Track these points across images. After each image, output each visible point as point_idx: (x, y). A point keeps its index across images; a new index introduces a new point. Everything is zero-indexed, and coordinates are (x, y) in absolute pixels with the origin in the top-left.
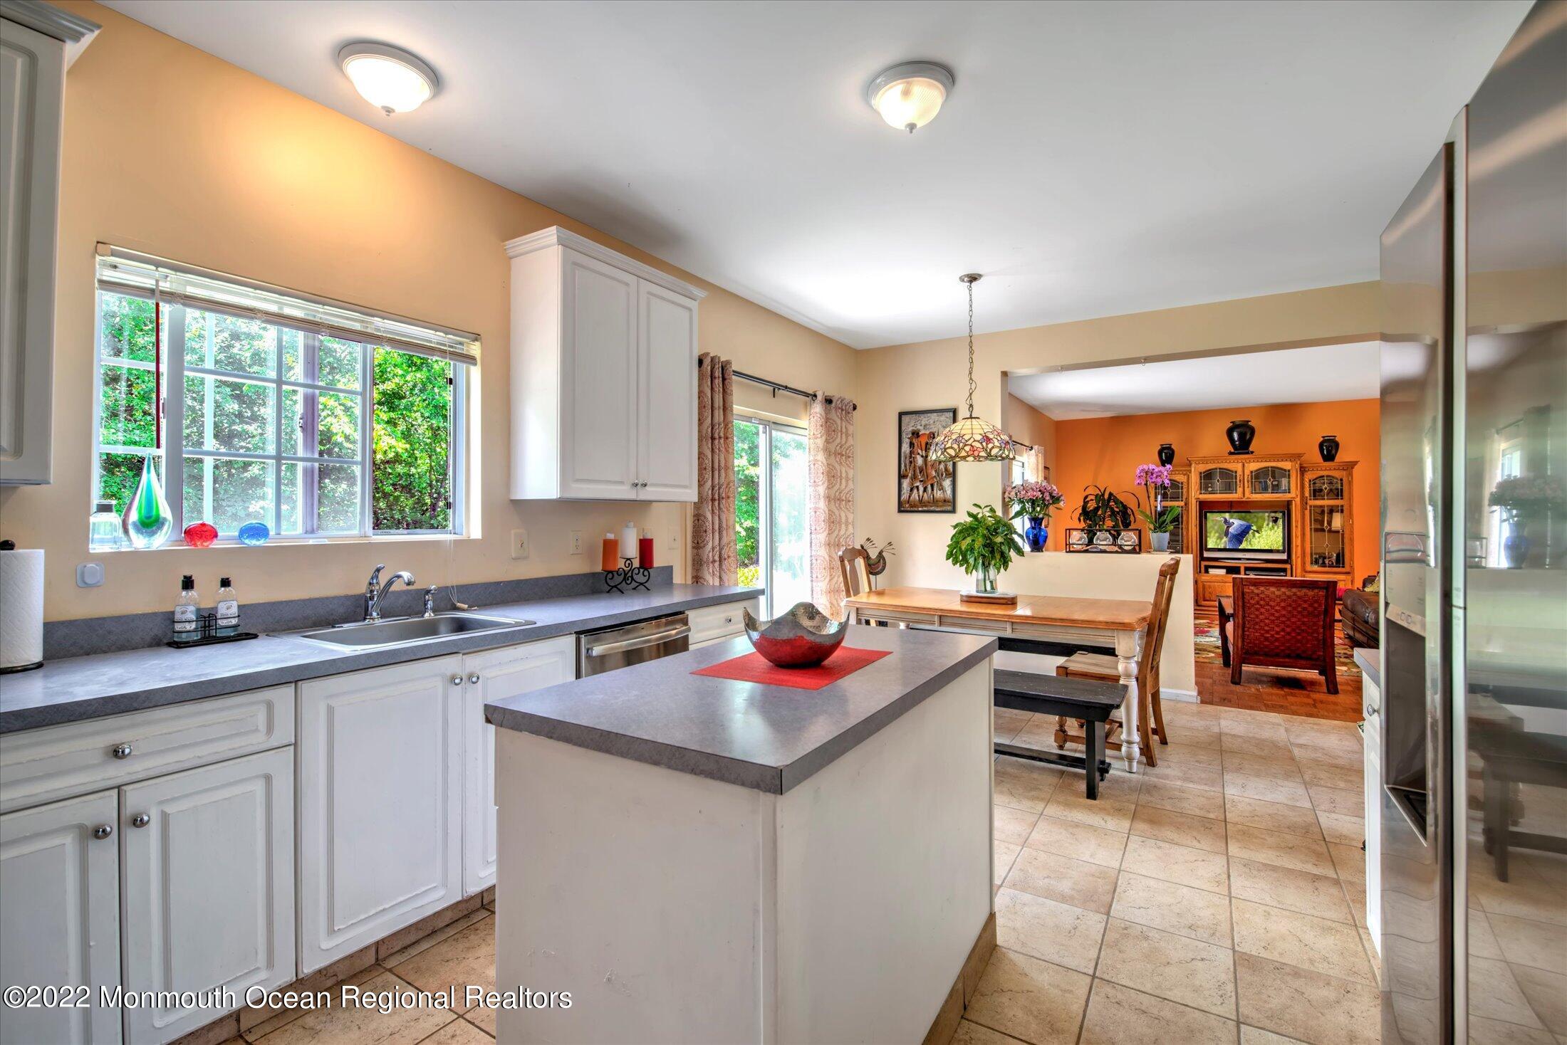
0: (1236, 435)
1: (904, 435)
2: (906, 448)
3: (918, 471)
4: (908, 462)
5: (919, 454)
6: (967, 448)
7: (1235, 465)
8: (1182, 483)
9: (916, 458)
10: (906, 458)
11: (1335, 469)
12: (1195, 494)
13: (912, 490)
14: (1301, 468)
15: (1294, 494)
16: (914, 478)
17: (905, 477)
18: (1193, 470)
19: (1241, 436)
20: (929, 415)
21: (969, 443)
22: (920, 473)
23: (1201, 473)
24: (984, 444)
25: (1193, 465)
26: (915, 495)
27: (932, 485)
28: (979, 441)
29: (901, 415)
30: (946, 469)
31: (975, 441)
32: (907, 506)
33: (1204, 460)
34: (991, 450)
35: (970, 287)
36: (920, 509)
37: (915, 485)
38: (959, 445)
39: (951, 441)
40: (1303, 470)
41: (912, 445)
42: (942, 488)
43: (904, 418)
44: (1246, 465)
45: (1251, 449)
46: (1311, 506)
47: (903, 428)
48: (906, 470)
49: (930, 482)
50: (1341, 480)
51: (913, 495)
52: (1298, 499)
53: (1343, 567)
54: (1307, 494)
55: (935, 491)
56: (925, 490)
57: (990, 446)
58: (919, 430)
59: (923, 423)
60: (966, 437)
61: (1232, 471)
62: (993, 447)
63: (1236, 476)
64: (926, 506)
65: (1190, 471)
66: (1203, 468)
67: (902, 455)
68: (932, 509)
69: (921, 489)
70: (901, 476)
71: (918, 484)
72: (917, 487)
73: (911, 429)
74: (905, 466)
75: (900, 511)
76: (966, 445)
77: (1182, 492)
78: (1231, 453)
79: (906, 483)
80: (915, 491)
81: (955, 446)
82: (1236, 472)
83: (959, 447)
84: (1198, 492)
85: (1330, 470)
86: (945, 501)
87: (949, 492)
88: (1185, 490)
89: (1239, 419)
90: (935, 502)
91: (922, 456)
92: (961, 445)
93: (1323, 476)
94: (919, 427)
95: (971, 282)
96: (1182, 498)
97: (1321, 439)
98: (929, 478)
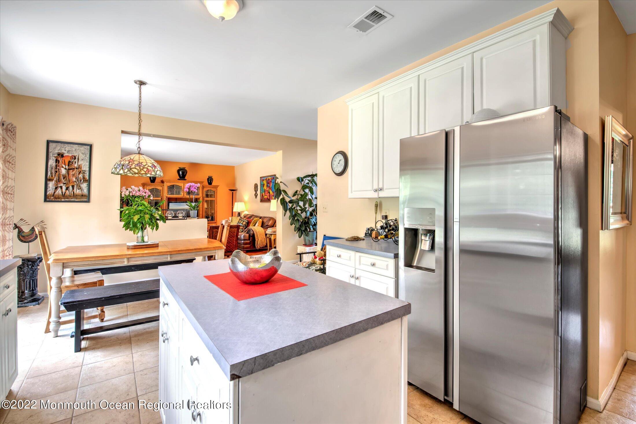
0: (181, 172)
1: (51, 155)
2: (52, 162)
3: (62, 177)
4: (53, 171)
5: (63, 167)
6: (145, 170)
7: (180, 184)
8: (160, 190)
9: (61, 169)
10: (52, 169)
11: (212, 188)
12: (166, 194)
13: (56, 188)
14: (203, 186)
15: (200, 196)
16: (59, 181)
17: (51, 180)
18: (165, 185)
19: (183, 173)
20: (71, 145)
21: (146, 167)
22: (64, 178)
23: (168, 186)
24: (153, 168)
25: (165, 183)
26: (59, 191)
27: (73, 187)
28: (151, 167)
29: (48, 142)
30: (84, 178)
31: (149, 166)
32: (52, 198)
33: (169, 181)
34: (157, 172)
35: (140, 87)
36: (63, 200)
37: (59, 185)
38: (140, 167)
39: (134, 165)
40: (203, 187)
41: (57, 161)
42: (80, 188)
43: (51, 144)
44: (185, 184)
45: (186, 178)
46: (205, 200)
47: (50, 150)
48: (52, 176)
49: (71, 184)
50: (214, 191)
51: (58, 191)
52: (202, 198)
53: (214, 221)
54: (204, 196)
55: (75, 190)
56: (67, 189)
57: (156, 170)
58: (64, 153)
59: (67, 149)
60: (144, 164)
61: (180, 186)
62: (157, 171)
63: (181, 188)
64: (67, 198)
65: (164, 186)
66: (169, 184)
67: (49, 166)
68: (73, 200)
69: (64, 188)
70: (47, 180)
71: (62, 185)
72: (61, 187)
73: (57, 151)
74: (51, 173)
75: (45, 201)
76: (144, 168)
77: (160, 194)
78: (179, 179)
79: (51, 185)
80: (59, 189)
81: (138, 168)
82: (181, 187)
83: (140, 168)
84: (167, 194)
85: (211, 188)
86: (82, 195)
87: (85, 191)
88: (161, 193)
89: (182, 166)
90: (75, 196)
91: (66, 169)
92: (141, 167)
93: (209, 190)
94: (63, 151)
95: (141, 85)
96: (160, 196)
97: (208, 177)
98: (70, 182)
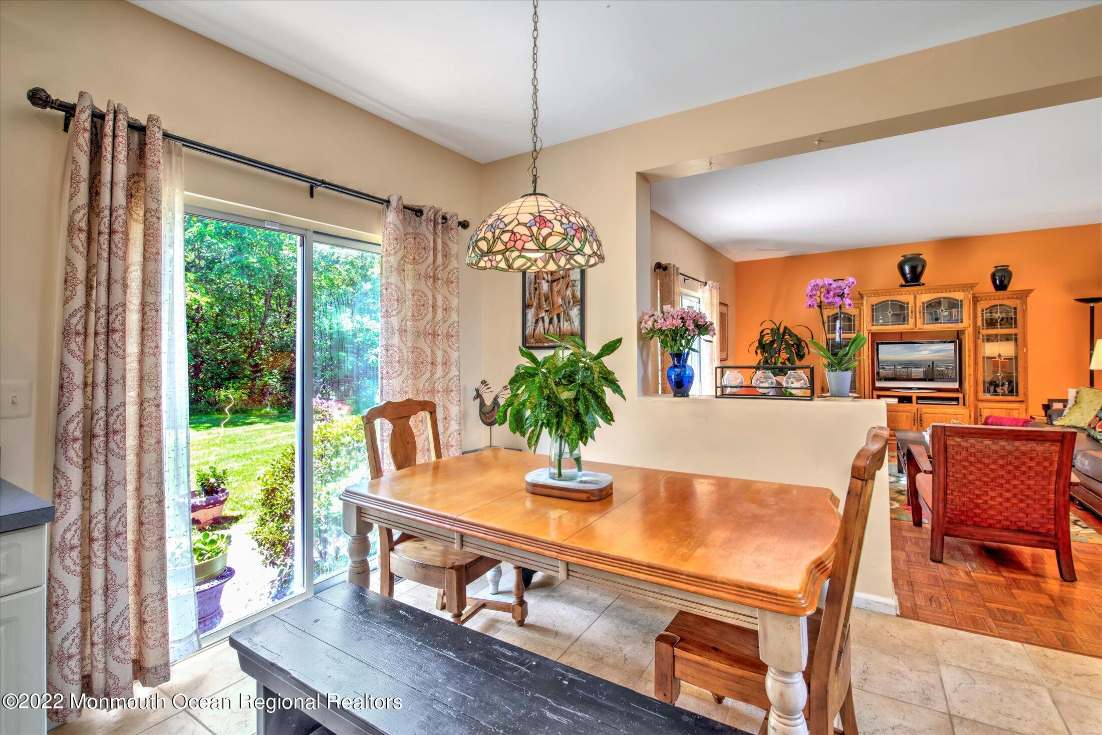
0: (908, 268)
3: (544, 300)
4: (532, 289)
5: (544, 278)
7: (907, 296)
8: (854, 316)
9: (541, 283)
11: (1008, 298)
12: (866, 327)
13: (537, 322)
14: (974, 297)
15: (966, 323)
16: (540, 307)
18: (865, 303)
19: (913, 269)
22: (546, 301)
23: (873, 306)
25: (865, 298)
26: (540, 328)
27: (558, 316)
30: (574, 296)
33: (876, 293)
36: (546, 345)
37: (540, 316)
40: (976, 300)
42: (567, 319)
44: (918, 296)
45: (921, 281)
46: (983, 336)
48: (531, 299)
49: (556, 312)
50: (1015, 309)
51: (538, 327)
52: (971, 329)
53: (1017, 395)
54: (979, 323)
55: (562, 323)
56: (551, 321)
61: (904, 303)
63: (908, 307)
64: (551, 341)
65: (862, 305)
66: (875, 300)
67: (527, 280)
69: (547, 320)
70: (525, 307)
71: (543, 314)
72: (543, 318)
74: (530, 294)
77: (854, 325)
78: (902, 286)
80: (540, 323)
82: (908, 304)
84: (870, 324)
85: (1004, 299)
87: (576, 323)
88: (857, 323)
89: (910, 253)
91: (548, 282)
93: (997, 306)
96: (854, 330)
97: (994, 269)
98: (555, 307)
